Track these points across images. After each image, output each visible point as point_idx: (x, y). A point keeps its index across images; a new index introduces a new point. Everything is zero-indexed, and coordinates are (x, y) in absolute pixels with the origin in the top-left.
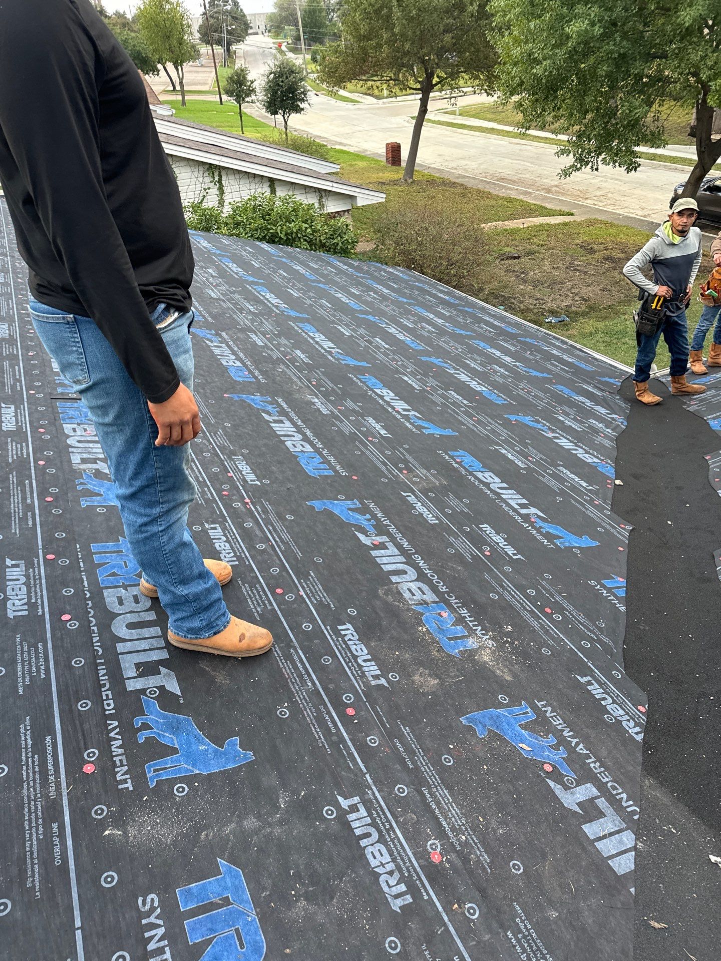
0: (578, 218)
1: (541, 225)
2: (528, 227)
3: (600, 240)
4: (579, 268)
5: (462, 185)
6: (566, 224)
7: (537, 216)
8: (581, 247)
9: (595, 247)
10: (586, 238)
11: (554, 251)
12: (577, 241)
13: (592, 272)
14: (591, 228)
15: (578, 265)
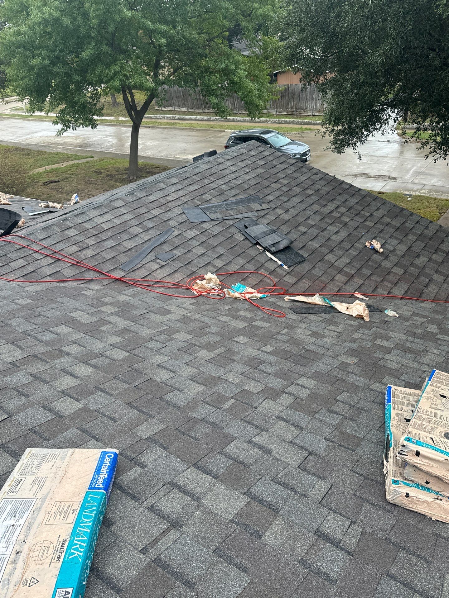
0: (95, 159)
1: (74, 164)
2: (66, 166)
3: (105, 167)
4: (92, 182)
5: (28, 149)
6: (88, 162)
7: (72, 160)
8: (95, 172)
9: (102, 171)
10: (97, 167)
11: (80, 176)
12: (93, 169)
13: (100, 183)
14: (102, 162)
15: (92, 181)
